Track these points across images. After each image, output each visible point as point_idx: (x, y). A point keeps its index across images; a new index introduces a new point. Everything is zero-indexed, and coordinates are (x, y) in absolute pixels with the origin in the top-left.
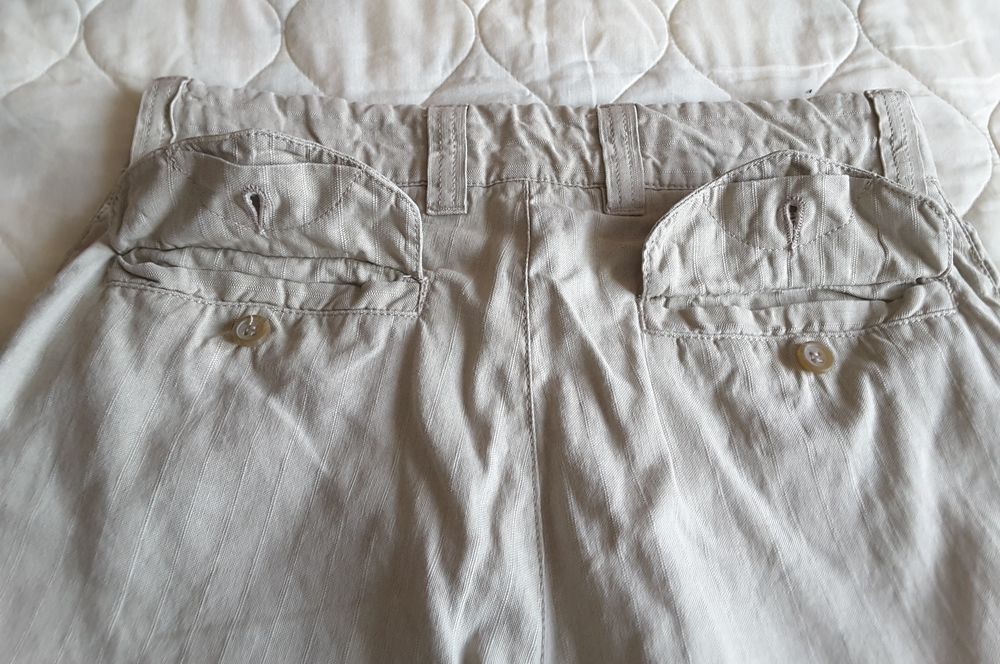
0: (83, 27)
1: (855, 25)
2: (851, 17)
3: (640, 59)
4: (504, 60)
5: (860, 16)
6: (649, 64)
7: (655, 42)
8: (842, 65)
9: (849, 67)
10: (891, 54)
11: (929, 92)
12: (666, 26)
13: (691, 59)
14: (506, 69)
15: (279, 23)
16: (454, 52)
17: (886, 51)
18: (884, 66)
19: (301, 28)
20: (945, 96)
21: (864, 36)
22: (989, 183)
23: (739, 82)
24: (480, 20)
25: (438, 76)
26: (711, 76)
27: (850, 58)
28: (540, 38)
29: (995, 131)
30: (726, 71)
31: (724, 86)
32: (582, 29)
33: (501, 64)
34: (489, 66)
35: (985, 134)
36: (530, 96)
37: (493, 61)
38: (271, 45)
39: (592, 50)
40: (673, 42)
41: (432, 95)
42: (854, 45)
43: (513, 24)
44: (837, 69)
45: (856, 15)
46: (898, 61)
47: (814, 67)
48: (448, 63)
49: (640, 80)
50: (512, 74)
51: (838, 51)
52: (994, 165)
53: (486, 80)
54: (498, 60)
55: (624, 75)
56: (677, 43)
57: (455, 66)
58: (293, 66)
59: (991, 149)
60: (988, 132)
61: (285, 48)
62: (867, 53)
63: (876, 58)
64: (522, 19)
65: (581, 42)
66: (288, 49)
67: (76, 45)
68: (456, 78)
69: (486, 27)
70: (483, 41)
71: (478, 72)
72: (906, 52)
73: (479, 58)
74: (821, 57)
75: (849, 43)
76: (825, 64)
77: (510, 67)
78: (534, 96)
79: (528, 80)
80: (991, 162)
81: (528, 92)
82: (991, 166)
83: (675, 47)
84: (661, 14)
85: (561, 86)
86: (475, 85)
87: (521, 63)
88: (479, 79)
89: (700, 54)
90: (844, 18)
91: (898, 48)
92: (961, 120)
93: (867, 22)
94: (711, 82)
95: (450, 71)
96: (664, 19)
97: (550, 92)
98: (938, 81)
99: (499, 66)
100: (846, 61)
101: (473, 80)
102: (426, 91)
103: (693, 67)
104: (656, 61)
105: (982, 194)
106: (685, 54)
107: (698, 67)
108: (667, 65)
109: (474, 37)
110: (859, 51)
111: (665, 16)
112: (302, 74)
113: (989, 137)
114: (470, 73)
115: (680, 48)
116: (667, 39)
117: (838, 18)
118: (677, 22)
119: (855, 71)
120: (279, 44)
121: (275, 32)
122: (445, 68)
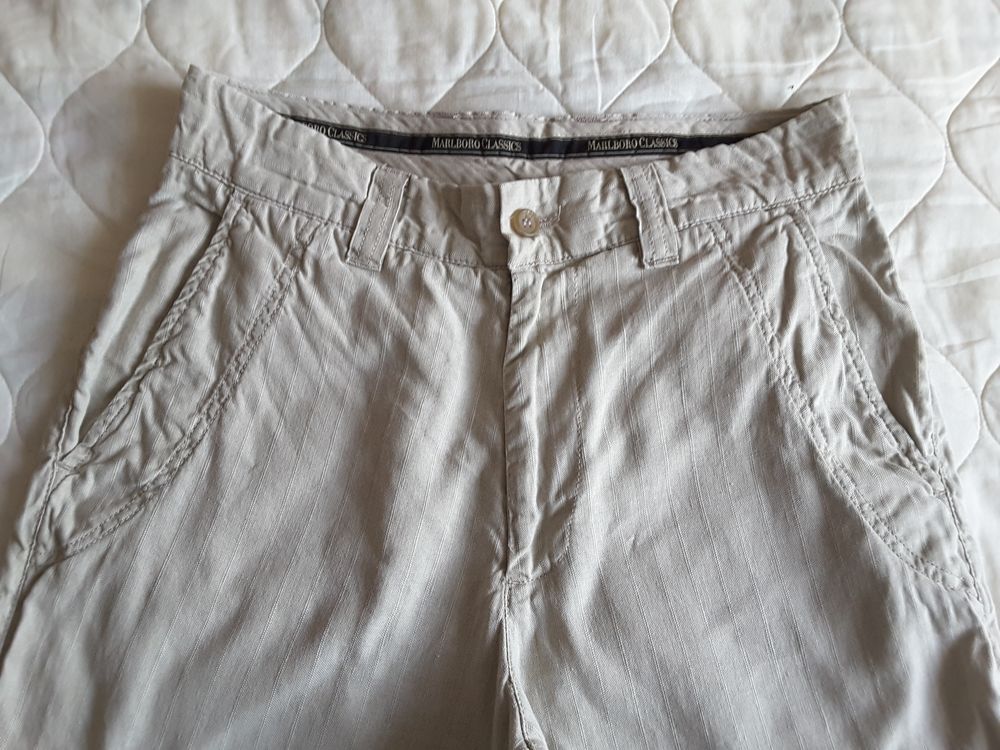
0: (144, 17)
1: (839, 24)
2: (837, 15)
3: (643, 54)
4: (521, 55)
5: (845, 15)
6: (650, 60)
7: (657, 37)
8: (823, 64)
9: (829, 66)
10: (868, 55)
11: (899, 93)
12: (669, 20)
13: (689, 53)
14: (523, 63)
15: (318, 12)
16: (476, 46)
17: (864, 51)
18: (860, 67)
19: (339, 18)
20: (912, 97)
21: (846, 36)
22: (940, 179)
23: (731, 76)
24: (501, 13)
25: (462, 66)
26: (706, 70)
27: (832, 57)
28: (554, 36)
29: (952, 130)
30: (720, 66)
31: (717, 79)
32: (592, 26)
33: (518, 58)
34: (507, 61)
35: (942, 133)
36: (543, 90)
37: (511, 55)
38: (312, 36)
39: (600, 47)
40: (674, 36)
41: (455, 85)
42: (836, 45)
43: (530, 20)
44: (819, 68)
45: (842, 12)
46: (874, 63)
47: (798, 64)
48: (471, 56)
49: (641, 76)
50: (528, 69)
51: (820, 50)
52: (947, 162)
53: (505, 74)
54: (516, 55)
55: (628, 72)
56: (678, 38)
57: (478, 57)
58: (332, 55)
59: (946, 147)
60: (945, 131)
61: (324, 37)
62: (847, 53)
63: (856, 58)
64: (538, 15)
65: (590, 39)
66: (327, 38)
67: (140, 34)
68: (477, 70)
69: (506, 22)
70: (503, 35)
71: (497, 65)
72: (882, 54)
73: (499, 52)
74: (805, 56)
75: (832, 43)
76: (808, 62)
77: (526, 62)
78: (546, 90)
79: (542, 75)
80: (944, 159)
81: (541, 86)
82: (944, 163)
83: (676, 43)
84: (666, 7)
85: (572, 83)
86: (494, 78)
87: (537, 59)
88: (498, 72)
89: (697, 49)
90: (830, 16)
91: (876, 49)
92: (923, 119)
93: (851, 21)
94: (706, 76)
95: (472, 63)
96: (668, 12)
97: (560, 89)
98: (908, 82)
99: (516, 61)
100: (827, 60)
101: (492, 72)
102: (451, 81)
103: (690, 61)
104: (658, 55)
105: (933, 189)
106: (684, 48)
107: (694, 61)
108: (666, 60)
109: (494, 30)
110: (840, 51)
111: (669, 8)
112: (339, 63)
113: (946, 135)
114: (490, 66)
115: (680, 42)
116: (669, 32)
117: (824, 18)
118: (679, 16)
119: (834, 70)
120: (319, 33)
121: (316, 22)
122: (468, 60)
